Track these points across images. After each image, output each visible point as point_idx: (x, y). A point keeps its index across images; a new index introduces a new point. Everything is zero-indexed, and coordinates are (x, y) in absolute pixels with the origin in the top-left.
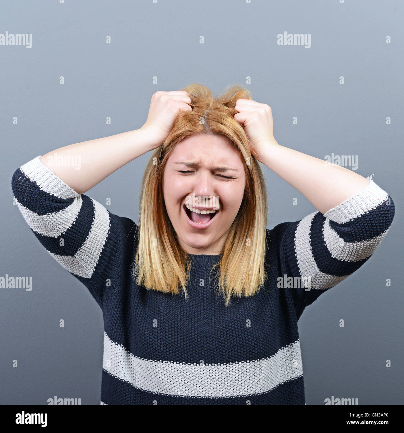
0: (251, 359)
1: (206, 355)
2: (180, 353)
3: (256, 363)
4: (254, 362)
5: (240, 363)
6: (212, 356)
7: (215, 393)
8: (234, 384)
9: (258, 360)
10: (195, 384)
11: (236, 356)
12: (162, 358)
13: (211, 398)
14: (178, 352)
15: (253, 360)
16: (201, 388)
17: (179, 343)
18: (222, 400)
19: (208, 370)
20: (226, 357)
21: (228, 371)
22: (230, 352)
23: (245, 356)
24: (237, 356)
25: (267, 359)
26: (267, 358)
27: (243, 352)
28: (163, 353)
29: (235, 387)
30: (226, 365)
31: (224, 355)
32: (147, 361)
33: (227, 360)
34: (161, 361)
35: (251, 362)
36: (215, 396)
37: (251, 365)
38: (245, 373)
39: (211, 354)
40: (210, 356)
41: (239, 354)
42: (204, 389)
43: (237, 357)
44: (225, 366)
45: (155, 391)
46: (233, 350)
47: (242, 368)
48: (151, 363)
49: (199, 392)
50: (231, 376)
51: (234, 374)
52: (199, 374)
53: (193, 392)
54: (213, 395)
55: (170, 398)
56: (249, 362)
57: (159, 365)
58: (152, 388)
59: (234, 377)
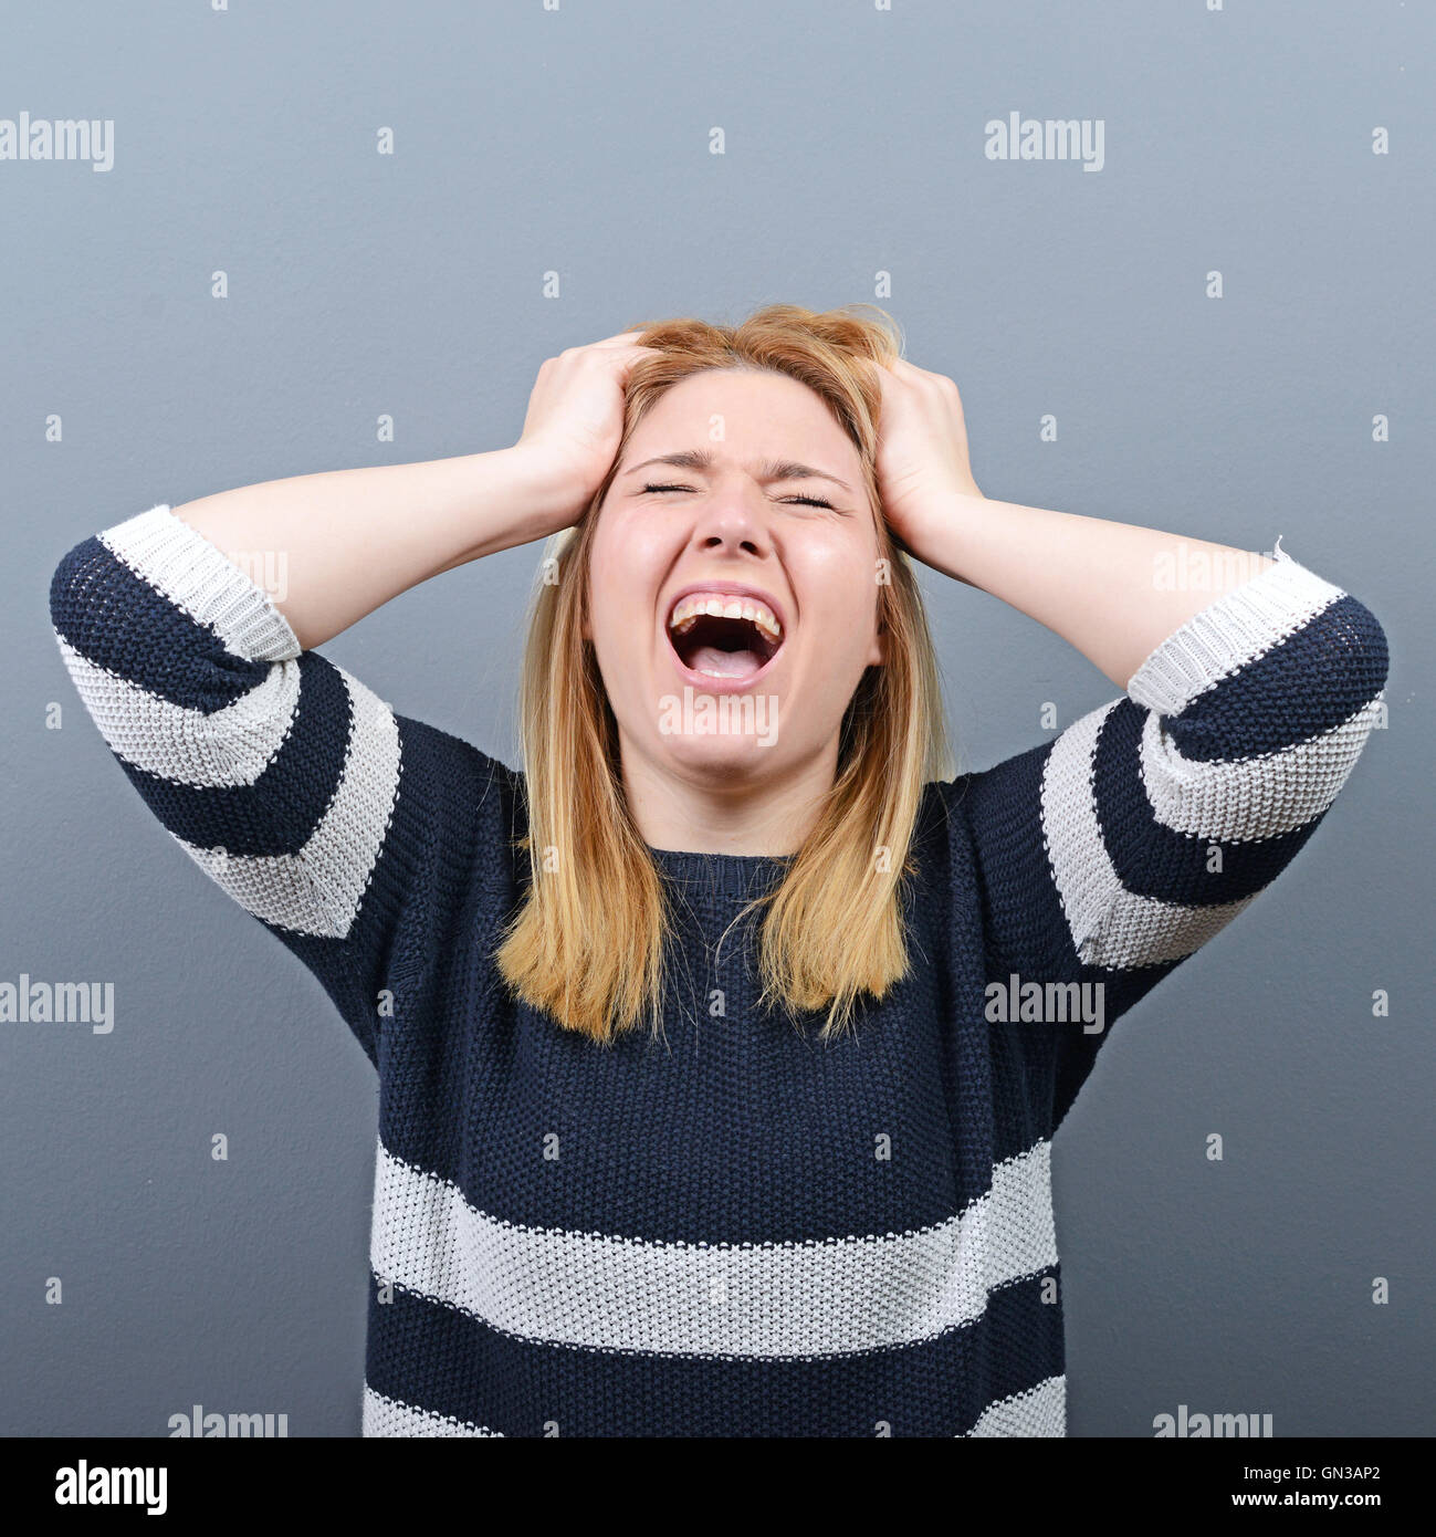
0: (880, 1230)
1: (723, 1212)
2: (631, 1204)
3: (899, 1244)
4: (894, 1239)
5: (841, 1243)
6: (745, 1216)
7: (746, 1343)
8: (816, 1314)
9: (908, 1233)
10: (674, 1312)
11: (830, 1216)
12: (563, 1219)
13: (729, 1359)
14: (626, 1200)
15: (890, 1235)
16: (695, 1324)
17: (633, 1171)
18: (765, 1368)
19: (724, 1265)
20: (793, 1220)
21: (797, 1270)
22: (809, 1202)
23: (863, 1219)
24: (834, 1218)
25: (936, 1229)
26: (938, 1224)
27: (855, 1203)
28: (569, 1201)
29: (816, 1325)
30: (792, 1247)
31: (787, 1214)
32: (510, 1228)
33: (797, 1231)
34: (559, 1230)
35: (880, 1240)
36: (744, 1352)
37: (880, 1253)
38: (858, 1277)
39: (741, 1209)
40: (735, 1217)
41: (841, 1209)
42: (705, 1330)
43: (831, 1222)
44: (787, 1252)
45: (525, 1332)
46: (819, 1195)
47: (849, 1260)
48: (523, 1235)
49: (686, 1340)
50: (806, 1286)
51: (817, 1279)
52: (693, 1280)
53: (666, 1340)
54: (736, 1349)
55: (585, 1357)
56: (875, 1241)
57: (550, 1246)
58: (517, 1323)
59: (817, 1291)
